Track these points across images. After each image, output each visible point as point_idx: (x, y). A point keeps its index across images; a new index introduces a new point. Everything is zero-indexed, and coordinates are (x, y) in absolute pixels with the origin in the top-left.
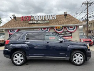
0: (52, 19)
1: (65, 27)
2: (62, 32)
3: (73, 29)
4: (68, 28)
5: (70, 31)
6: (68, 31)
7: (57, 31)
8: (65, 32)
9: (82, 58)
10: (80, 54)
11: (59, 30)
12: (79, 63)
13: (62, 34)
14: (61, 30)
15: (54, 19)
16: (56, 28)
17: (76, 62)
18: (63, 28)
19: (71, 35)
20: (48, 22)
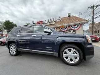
0: (57, 20)
1: (69, 26)
2: (66, 31)
3: (77, 27)
4: (72, 26)
5: (73, 29)
6: (71, 29)
7: (62, 30)
8: (69, 30)
9: (77, 55)
10: (73, 50)
11: (63, 29)
12: (73, 62)
13: (66, 32)
14: (65, 29)
15: (59, 20)
16: (61, 27)
17: (68, 60)
18: (67, 27)
19: (74, 32)
20: (54, 23)
